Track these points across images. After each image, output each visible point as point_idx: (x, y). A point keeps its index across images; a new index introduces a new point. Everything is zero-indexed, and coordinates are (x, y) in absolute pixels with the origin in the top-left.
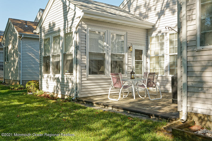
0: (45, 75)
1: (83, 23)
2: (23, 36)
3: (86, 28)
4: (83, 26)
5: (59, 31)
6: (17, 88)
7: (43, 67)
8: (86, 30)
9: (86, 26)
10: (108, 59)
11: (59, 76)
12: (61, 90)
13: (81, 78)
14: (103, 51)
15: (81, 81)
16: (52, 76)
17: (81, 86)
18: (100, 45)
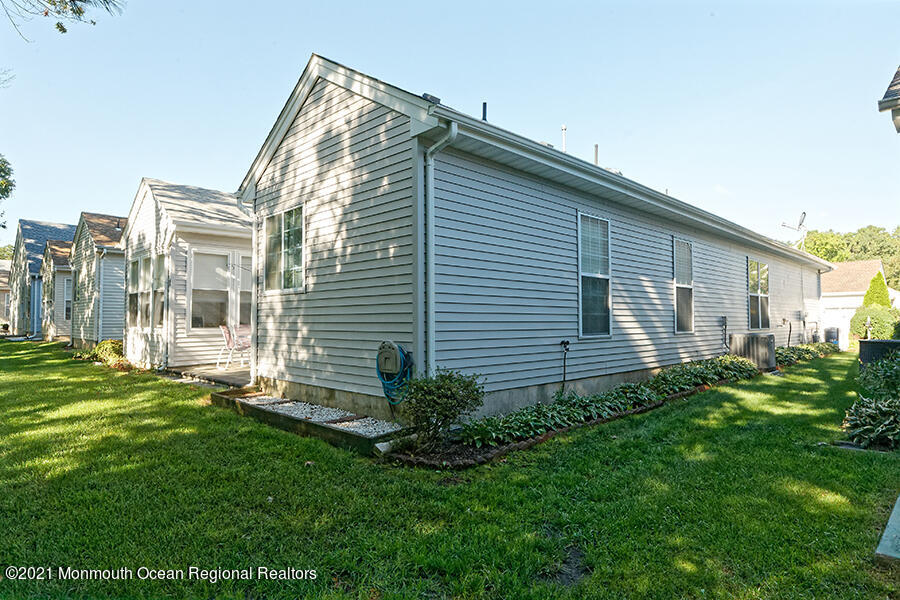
0: (131, 329)
1: (180, 240)
2: (105, 251)
3: (187, 249)
4: (180, 245)
5: (149, 250)
6: (87, 356)
7: (128, 313)
8: (186, 253)
9: (187, 245)
10: (234, 299)
11: (148, 330)
12: (150, 355)
13: (176, 334)
14: (226, 286)
15: (176, 338)
16: (140, 332)
17: (176, 347)
18: (219, 276)
